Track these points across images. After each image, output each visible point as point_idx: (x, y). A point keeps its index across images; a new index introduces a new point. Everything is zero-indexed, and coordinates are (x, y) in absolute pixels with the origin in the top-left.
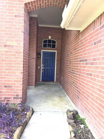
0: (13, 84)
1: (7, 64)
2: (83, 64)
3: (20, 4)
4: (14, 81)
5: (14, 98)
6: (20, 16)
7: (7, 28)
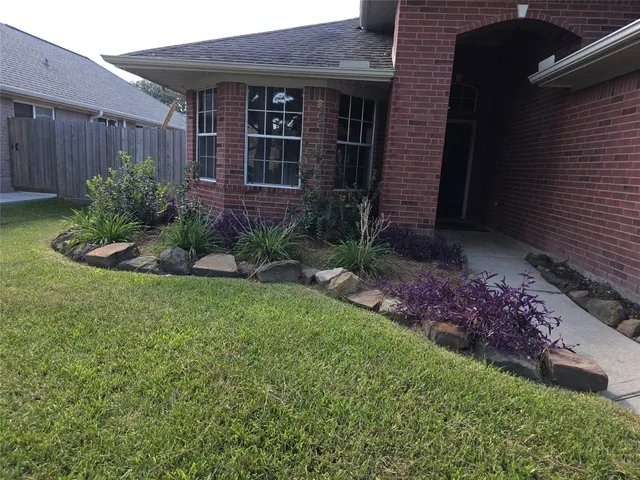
0: (419, 198)
1: (411, 158)
2: (571, 160)
3: (448, 37)
4: (422, 193)
5: (419, 226)
6: (445, 62)
7: (417, 87)
